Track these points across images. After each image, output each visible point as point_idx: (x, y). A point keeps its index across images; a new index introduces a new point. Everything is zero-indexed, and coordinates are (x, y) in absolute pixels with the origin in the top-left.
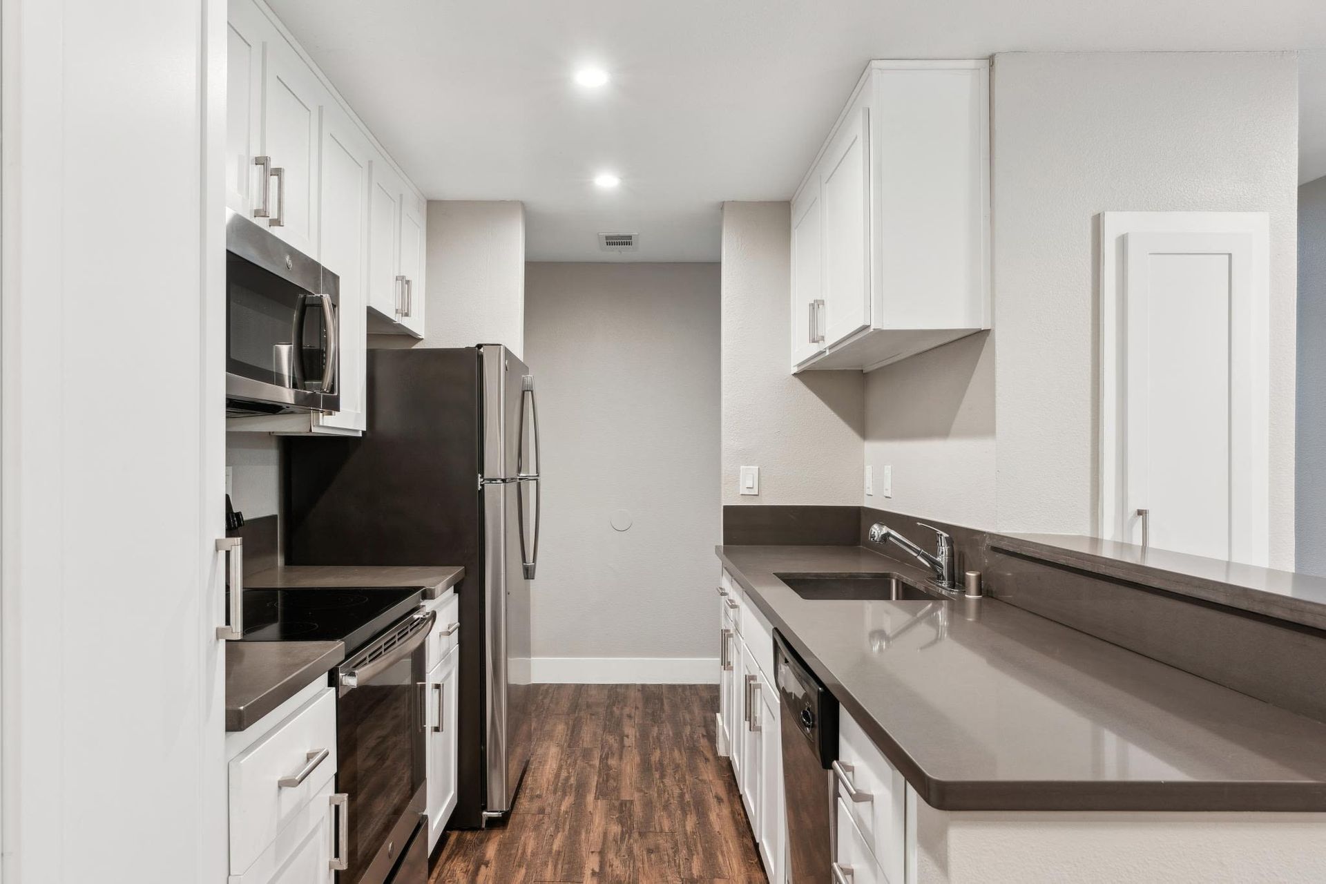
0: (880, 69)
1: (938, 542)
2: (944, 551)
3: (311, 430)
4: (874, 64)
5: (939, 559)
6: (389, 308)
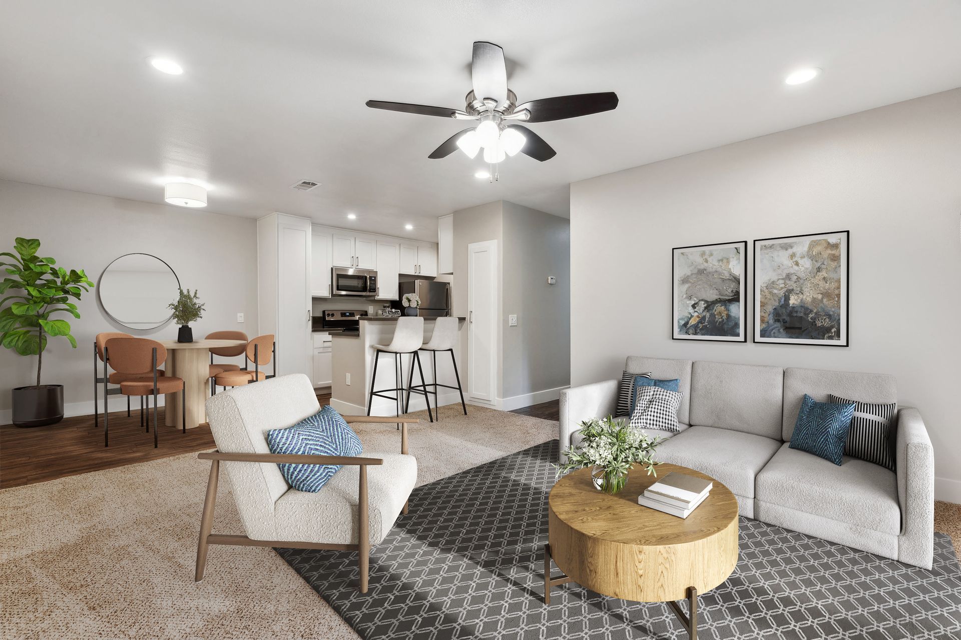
3: (375, 299)
6: (411, 272)
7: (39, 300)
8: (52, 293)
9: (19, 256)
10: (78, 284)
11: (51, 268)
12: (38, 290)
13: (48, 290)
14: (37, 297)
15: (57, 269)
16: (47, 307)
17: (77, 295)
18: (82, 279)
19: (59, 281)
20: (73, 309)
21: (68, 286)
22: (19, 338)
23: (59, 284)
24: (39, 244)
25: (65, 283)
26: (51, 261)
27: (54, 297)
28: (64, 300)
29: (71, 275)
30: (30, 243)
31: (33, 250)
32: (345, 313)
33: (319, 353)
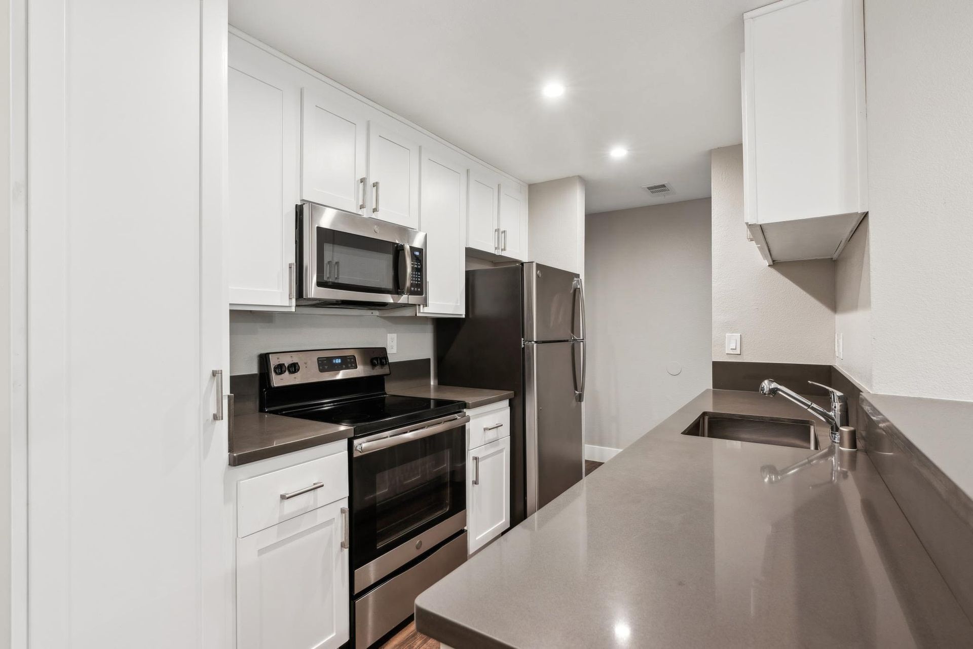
0: (752, 18)
1: (831, 398)
2: (836, 406)
3: (416, 315)
4: (746, 16)
5: (832, 414)
6: (488, 246)
32: (330, 359)
33: (261, 552)
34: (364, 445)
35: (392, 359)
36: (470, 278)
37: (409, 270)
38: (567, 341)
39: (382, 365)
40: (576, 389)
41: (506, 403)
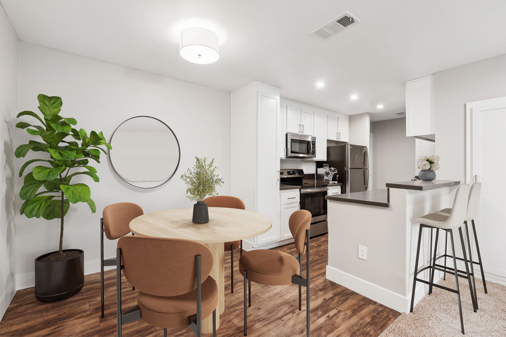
3: (312, 160)
6: (334, 138)
7: (61, 164)
8: (72, 155)
9: (42, 116)
10: (98, 146)
11: (72, 129)
12: (59, 152)
13: (69, 152)
14: (59, 160)
15: (78, 130)
16: (69, 169)
17: (97, 158)
18: (101, 141)
19: (80, 143)
20: (93, 172)
21: (89, 148)
22: (41, 205)
23: (80, 146)
24: (61, 104)
25: (85, 145)
26: (74, 121)
27: (75, 160)
28: (85, 163)
29: (91, 136)
30: (52, 101)
31: (56, 110)
32: (290, 172)
33: (285, 208)
34: (304, 191)
35: (305, 173)
36: (328, 149)
37: (311, 147)
38: (362, 169)
39: (302, 174)
40: (365, 184)
41: (340, 187)
